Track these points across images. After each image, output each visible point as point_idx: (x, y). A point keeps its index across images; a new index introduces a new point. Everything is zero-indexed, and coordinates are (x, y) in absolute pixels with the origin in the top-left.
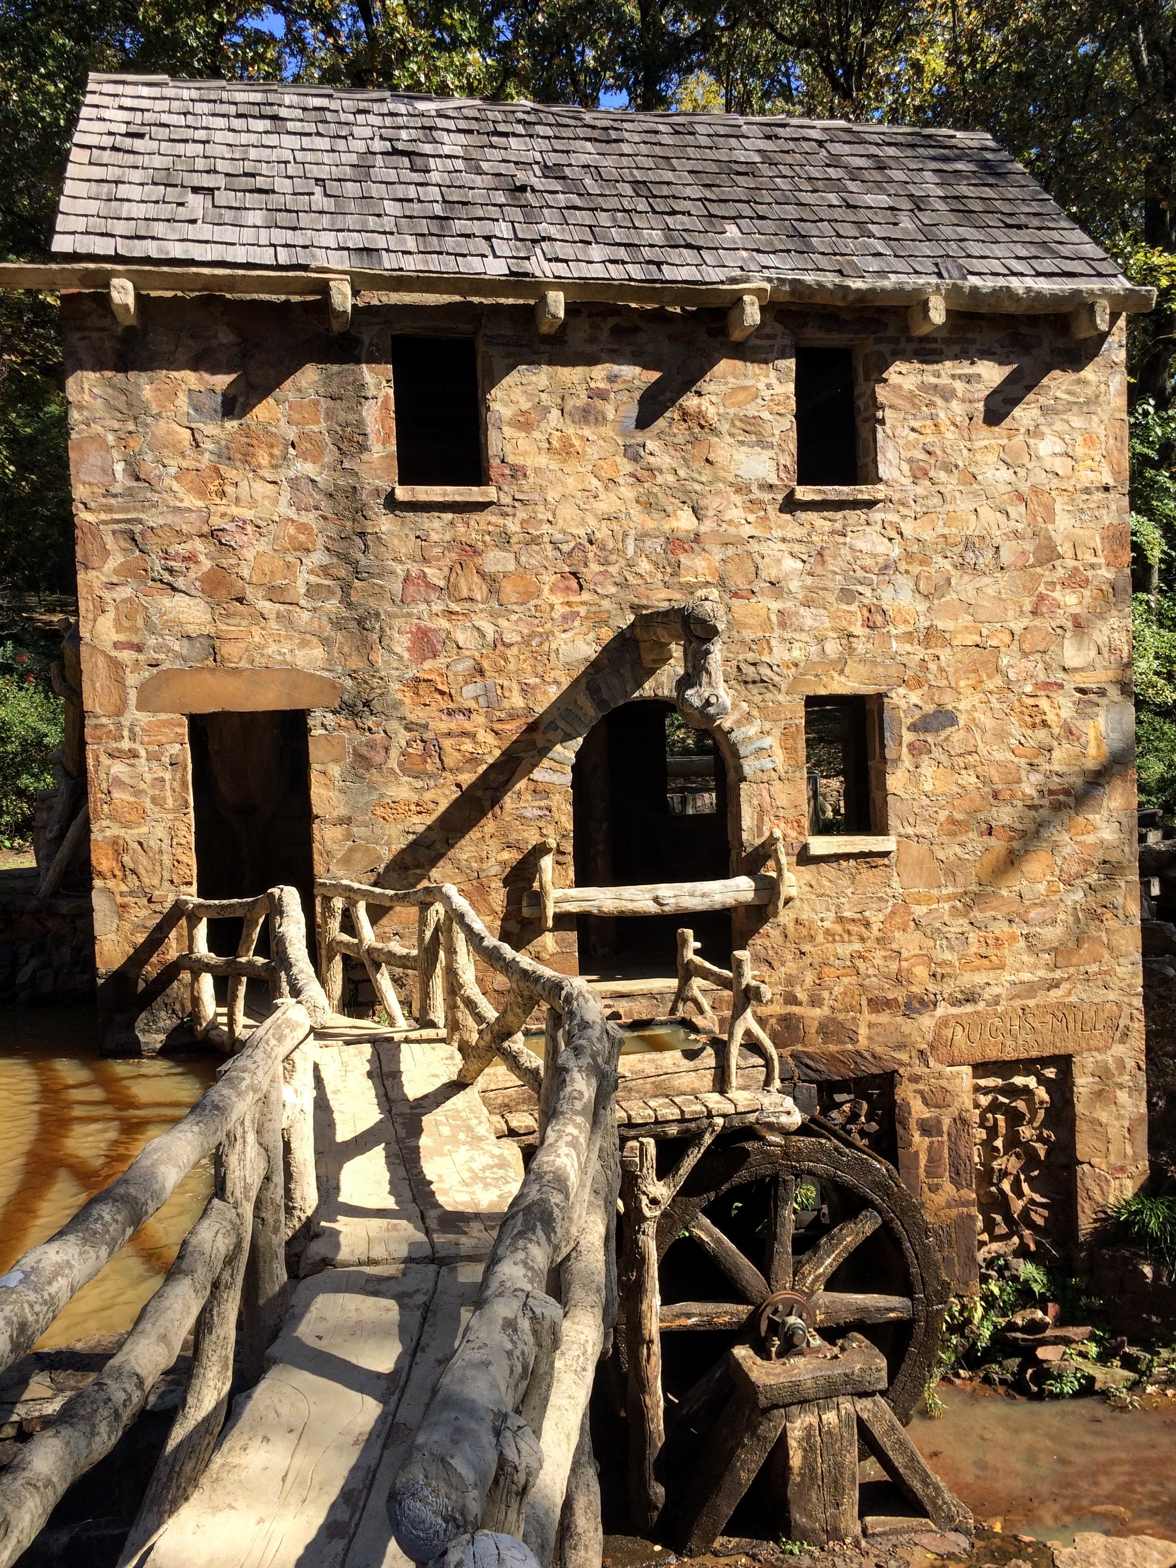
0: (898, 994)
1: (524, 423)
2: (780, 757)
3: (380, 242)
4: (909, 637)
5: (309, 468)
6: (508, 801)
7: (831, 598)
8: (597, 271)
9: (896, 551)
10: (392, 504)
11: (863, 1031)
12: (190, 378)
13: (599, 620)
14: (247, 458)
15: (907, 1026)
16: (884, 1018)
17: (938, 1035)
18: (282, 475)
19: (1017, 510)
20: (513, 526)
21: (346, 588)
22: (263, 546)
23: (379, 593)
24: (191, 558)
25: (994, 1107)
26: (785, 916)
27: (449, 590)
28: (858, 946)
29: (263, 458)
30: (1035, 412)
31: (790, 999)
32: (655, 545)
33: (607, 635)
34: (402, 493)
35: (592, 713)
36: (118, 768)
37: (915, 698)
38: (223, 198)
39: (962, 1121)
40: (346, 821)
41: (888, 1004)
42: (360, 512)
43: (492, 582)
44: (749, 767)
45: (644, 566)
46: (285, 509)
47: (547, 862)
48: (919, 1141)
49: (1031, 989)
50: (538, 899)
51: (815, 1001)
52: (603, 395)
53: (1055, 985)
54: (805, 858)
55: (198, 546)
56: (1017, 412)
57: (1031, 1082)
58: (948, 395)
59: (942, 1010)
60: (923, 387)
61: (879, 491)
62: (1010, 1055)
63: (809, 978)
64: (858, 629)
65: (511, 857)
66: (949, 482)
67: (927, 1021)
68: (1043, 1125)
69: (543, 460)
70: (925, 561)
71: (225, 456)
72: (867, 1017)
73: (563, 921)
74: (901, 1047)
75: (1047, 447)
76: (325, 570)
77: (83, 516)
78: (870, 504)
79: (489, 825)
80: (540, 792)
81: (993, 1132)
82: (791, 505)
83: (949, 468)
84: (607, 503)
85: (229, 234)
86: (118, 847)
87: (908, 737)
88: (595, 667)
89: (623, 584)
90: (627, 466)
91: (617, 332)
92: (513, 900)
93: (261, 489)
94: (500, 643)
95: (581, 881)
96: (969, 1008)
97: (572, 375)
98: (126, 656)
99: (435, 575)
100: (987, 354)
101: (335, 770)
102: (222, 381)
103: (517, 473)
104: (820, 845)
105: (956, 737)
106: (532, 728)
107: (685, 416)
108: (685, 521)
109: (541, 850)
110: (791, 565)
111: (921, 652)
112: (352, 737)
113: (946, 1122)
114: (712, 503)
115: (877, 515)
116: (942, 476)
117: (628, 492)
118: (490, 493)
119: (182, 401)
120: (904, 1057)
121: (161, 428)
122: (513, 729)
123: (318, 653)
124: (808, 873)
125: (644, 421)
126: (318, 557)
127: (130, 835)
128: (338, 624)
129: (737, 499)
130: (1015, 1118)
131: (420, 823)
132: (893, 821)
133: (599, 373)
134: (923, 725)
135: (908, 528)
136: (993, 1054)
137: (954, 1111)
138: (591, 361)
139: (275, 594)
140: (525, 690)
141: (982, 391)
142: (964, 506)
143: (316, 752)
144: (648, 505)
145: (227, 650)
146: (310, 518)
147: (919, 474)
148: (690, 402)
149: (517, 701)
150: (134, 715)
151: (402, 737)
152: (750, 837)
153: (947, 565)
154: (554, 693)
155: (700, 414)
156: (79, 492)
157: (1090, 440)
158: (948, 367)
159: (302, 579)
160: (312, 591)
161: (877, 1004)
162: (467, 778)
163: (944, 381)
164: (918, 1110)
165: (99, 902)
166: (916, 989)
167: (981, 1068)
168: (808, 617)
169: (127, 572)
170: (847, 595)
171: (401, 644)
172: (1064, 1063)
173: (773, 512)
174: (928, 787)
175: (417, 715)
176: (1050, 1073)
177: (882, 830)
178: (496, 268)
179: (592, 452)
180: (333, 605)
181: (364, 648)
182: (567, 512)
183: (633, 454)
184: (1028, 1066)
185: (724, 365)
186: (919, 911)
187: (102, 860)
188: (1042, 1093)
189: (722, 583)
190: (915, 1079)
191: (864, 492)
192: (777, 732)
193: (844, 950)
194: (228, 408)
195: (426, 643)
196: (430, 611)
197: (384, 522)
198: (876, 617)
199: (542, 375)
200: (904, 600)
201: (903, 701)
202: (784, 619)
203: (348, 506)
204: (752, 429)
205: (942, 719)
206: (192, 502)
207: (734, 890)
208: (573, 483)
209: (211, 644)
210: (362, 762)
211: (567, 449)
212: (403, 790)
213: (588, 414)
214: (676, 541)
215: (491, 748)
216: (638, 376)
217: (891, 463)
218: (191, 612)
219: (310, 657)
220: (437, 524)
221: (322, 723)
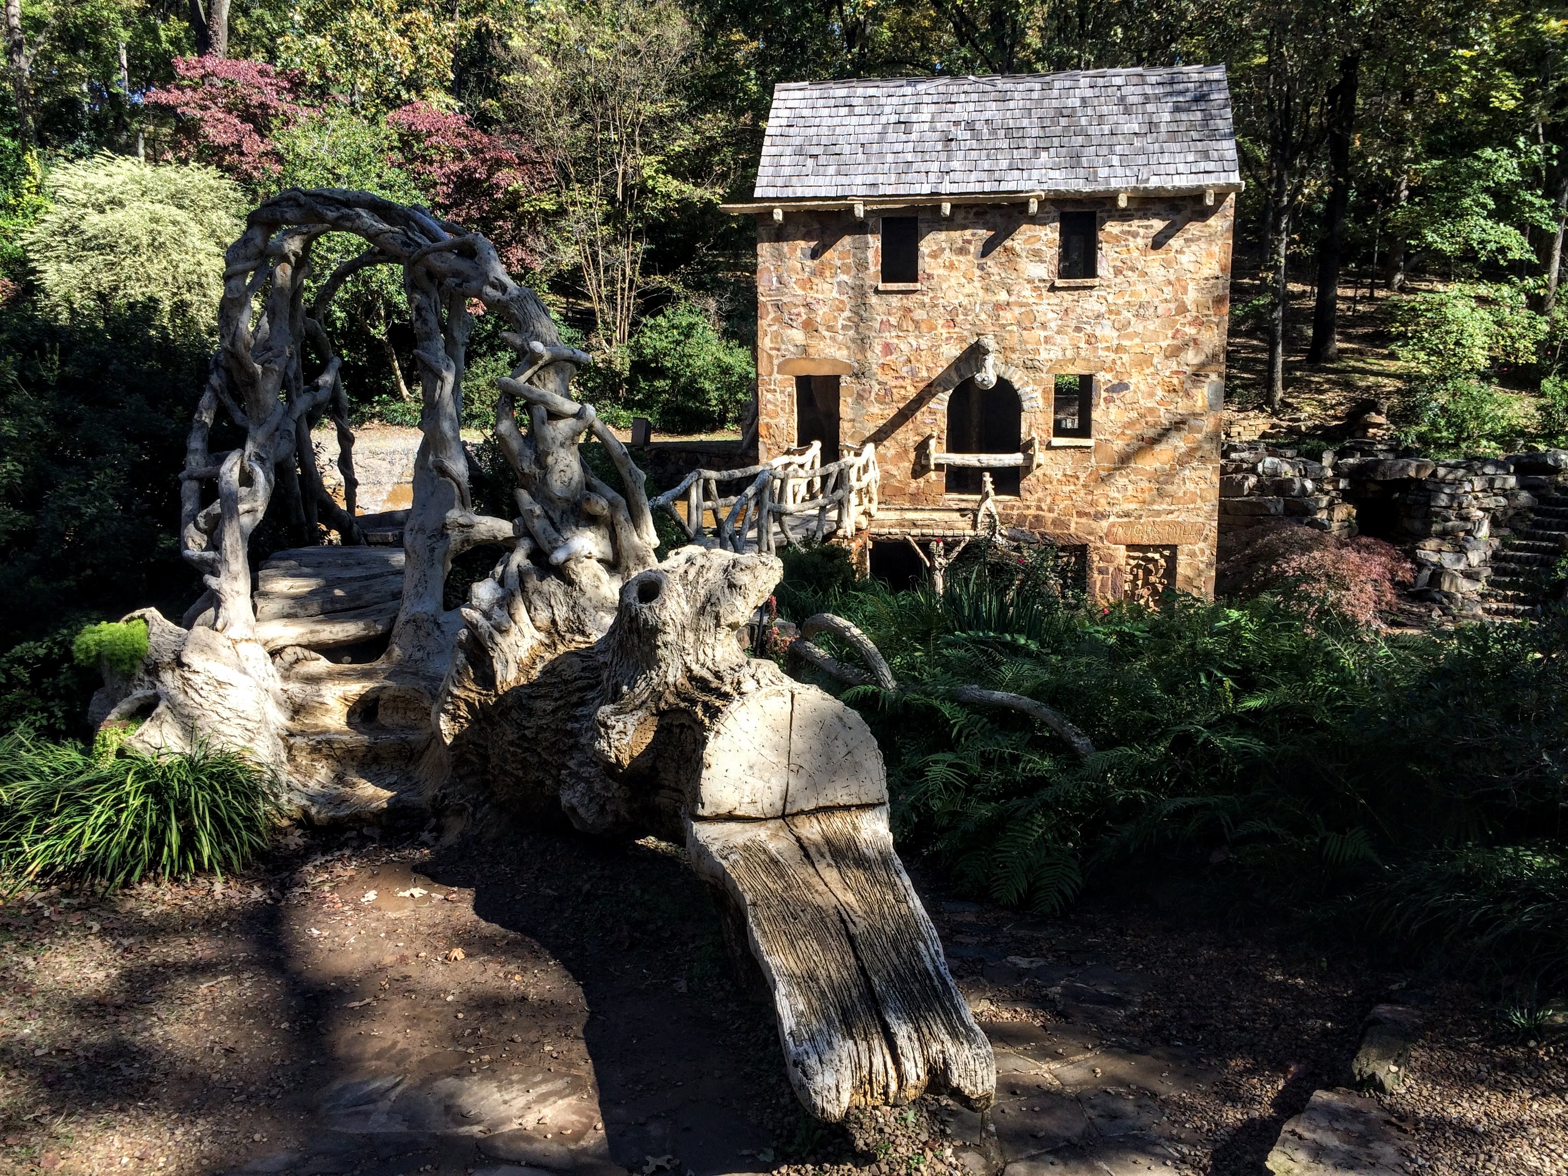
0: (1092, 511)
1: (934, 255)
2: (1040, 402)
3: (881, 179)
4: (1108, 349)
5: (845, 278)
6: (918, 414)
7: (1070, 330)
8: (971, 188)
9: (1103, 309)
10: (877, 291)
11: (1073, 525)
12: (802, 244)
13: (962, 339)
14: (822, 274)
15: (1094, 525)
16: (1084, 520)
17: (1109, 530)
18: (835, 280)
19: (1168, 290)
20: (927, 299)
21: (857, 326)
22: (826, 309)
23: (870, 328)
24: (799, 315)
25: (1138, 566)
26: (1038, 472)
27: (899, 327)
28: (1073, 488)
29: (828, 273)
30: (1181, 241)
31: (1039, 508)
32: (990, 307)
33: (965, 346)
34: (881, 286)
35: (957, 381)
36: (769, 396)
37: (1109, 376)
39: (1118, 569)
40: (853, 420)
41: (1087, 514)
42: (864, 295)
43: (917, 324)
44: (1026, 405)
45: (983, 316)
46: (835, 294)
47: (933, 442)
48: (1097, 577)
50: (927, 457)
51: (1051, 510)
52: (969, 242)
53: (1171, 512)
54: (1049, 447)
55: (802, 310)
56: (1171, 241)
57: (1157, 556)
58: (1135, 235)
59: (1112, 519)
60: (1122, 232)
61: (1096, 282)
62: (1145, 542)
63: (1049, 500)
64: (1082, 345)
65: (919, 439)
66: (1133, 276)
67: (1105, 524)
68: (1163, 576)
69: (941, 271)
70: (1118, 313)
71: (813, 273)
72: (1075, 519)
73: (939, 467)
74: (1090, 534)
75: (1184, 259)
76: (849, 319)
77: (761, 299)
78: (1091, 288)
79: (910, 425)
80: (932, 412)
81: (1136, 577)
82: (1053, 288)
83: (1133, 269)
84: (968, 289)
85: (820, 184)
86: (768, 426)
87: (1104, 394)
88: (959, 359)
89: (973, 324)
90: (978, 272)
91: (976, 214)
92: (918, 457)
93: (826, 286)
94: (918, 349)
95: (948, 451)
96: (1126, 519)
97: (956, 235)
98: (774, 353)
99: (893, 321)
100: (1156, 215)
101: (849, 400)
102: (813, 244)
103: (930, 277)
104: (1057, 441)
105: (1128, 395)
106: (930, 385)
107: (1006, 250)
108: (1003, 296)
109: (930, 437)
110: (1051, 315)
111: (1113, 356)
112: (856, 387)
113: (1111, 570)
114: (1016, 288)
115: (1095, 293)
116: (1130, 273)
117: (977, 284)
118: (918, 286)
119: (799, 252)
120: (1092, 538)
121: (790, 263)
122: (922, 385)
123: (845, 352)
124: (1051, 453)
125: (984, 254)
126: (847, 314)
127: (772, 422)
128: (853, 341)
129: (1029, 286)
130: (1148, 572)
131: (881, 423)
132: (1093, 432)
133: (968, 234)
134: (1113, 389)
135: (1110, 298)
136: (1136, 541)
137: (1115, 564)
138: (964, 228)
139: (830, 328)
140: (928, 369)
141: (1153, 232)
142: (1140, 287)
143: (842, 392)
144: (987, 290)
145: (811, 351)
146: (844, 298)
147: (1118, 272)
148: (1008, 243)
149: (924, 374)
150: (776, 376)
151: (876, 387)
152: (1024, 436)
153: (1129, 315)
154: (940, 370)
155: (1013, 249)
156: (760, 289)
157: (1210, 255)
158: (1136, 223)
159: (841, 322)
160: (844, 327)
161: (1080, 514)
162: (901, 405)
163: (1134, 228)
164: (1098, 562)
165: (761, 447)
166: (1100, 509)
167: (1131, 547)
168: (1058, 339)
169: (775, 320)
170: (1078, 329)
171: (878, 349)
172: (1173, 548)
173: (1044, 292)
174: (1112, 418)
175: (883, 378)
176: (1167, 553)
177: (1089, 436)
178: (926, 189)
179: (963, 267)
180: (851, 333)
181: (863, 350)
182: (950, 293)
183: (981, 267)
184: (1157, 548)
185: (1024, 227)
186: (1104, 474)
187: (762, 431)
188: (1162, 562)
189: (1019, 323)
190: (1098, 548)
191: (1089, 282)
192: (1040, 390)
193: (1066, 489)
194: (815, 254)
195: (888, 349)
196: (890, 336)
197: (874, 299)
198: (1091, 340)
199: (942, 236)
200: (1106, 332)
201: (1102, 377)
202: (1047, 340)
203: (860, 293)
204: (1037, 255)
205: (1122, 387)
206: (800, 292)
207: (1015, 459)
208: (953, 282)
209: (805, 349)
210: (860, 397)
211: (951, 266)
212: (875, 409)
213: (962, 251)
214: (998, 306)
215: (912, 393)
216: (984, 234)
217: (1104, 268)
218: (798, 336)
219: (842, 355)
220: (895, 300)
221: (845, 381)
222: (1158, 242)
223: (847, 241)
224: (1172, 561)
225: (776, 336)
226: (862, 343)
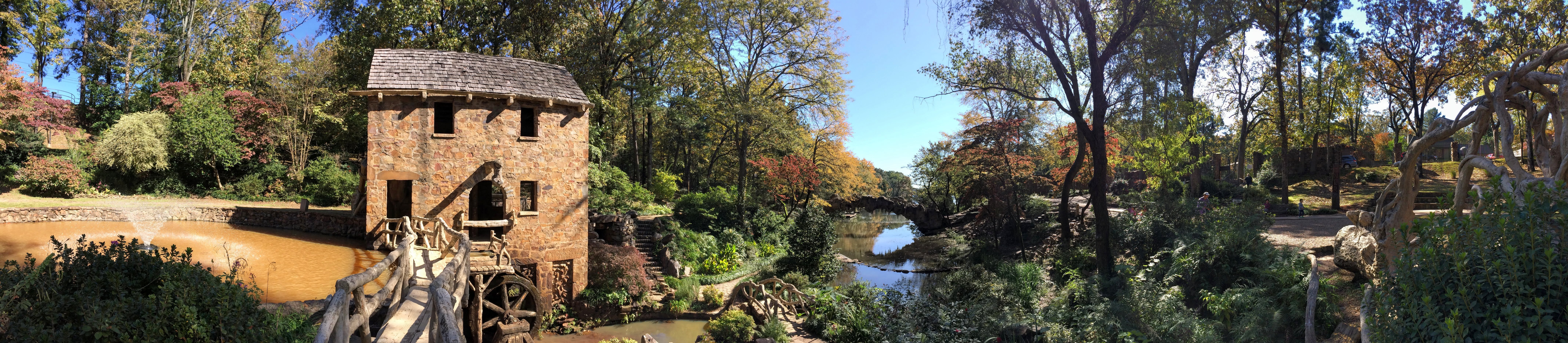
0: (538, 246)
1: (462, 121)
2: (515, 194)
3: (433, 83)
4: (543, 169)
5: (415, 130)
6: (455, 201)
7: (527, 160)
8: (479, 90)
9: (541, 151)
10: (432, 137)
11: (530, 255)
12: (392, 112)
13: (477, 163)
14: (403, 128)
15: (540, 253)
16: (535, 251)
17: (546, 255)
18: (410, 132)
19: (566, 145)
20: (459, 142)
21: (422, 155)
22: (405, 146)
23: (429, 156)
24: (390, 148)
25: (557, 271)
26: (515, 229)
27: (444, 156)
28: (530, 236)
29: (406, 128)
30: (570, 126)
31: (514, 247)
32: (489, 147)
33: (478, 166)
34: (435, 135)
35: (474, 183)
36: (373, 191)
37: (544, 182)
38: (401, 74)
39: (550, 274)
40: (419, 204)
41: (536, 249)
42: (426, 139)
43: (454, 154)
44: (508, 196)
45: (487, 152)
46: (410, 138)
47: (463, 215)
48: (541, 279)
49: (565, 246)
50: (460, 223)
52: (479, 116)
53: (569, 245)
54: (519, 216)
55: (391, 145)
56: (567, 125)
57: (565, 266)
58: (553, 120)
59: (547, 249)
60: (548, 119)
61: (538, 139)
62: (560, 260)
63: (519, 242)
64: (532, 168)
65: (455, 213)
66: (553, 138)
67: (544, 252)
68: (567, 275)
69: (466, 129)
70: (547, 154)
71: (398, 127)
72: (531, 252)
73: (466, 228)
74: (538, 258)
75: (572, 133)
76: (417, 151)
77: (370, 140)
78: (536, 141)
79: (450, 206)
80: (462, 199)
81: (556, 276)
82: (519, 140)
83: (553, 135)
84: (479, 138)
85: (402, 82)
86: (371, 207)
87: (543, 191)
88: (475, 173)
89: (482, 155)
90: (484, 131)
91: (483, 103)
92: (455, 223)
93: (405, 134)
94: (454, 167)
95: (470, 219)
96: (553, 250)
97: (473, 111)
98: (376, 168)
99: (441, 152)
100: (561, 113)
101: (417, 193)
102: (398, 113)
103: (460, 131)
104: (523, 213)
105: (552, 191)
106: (461, 186)
107: (497, 121)
108: (496, 142)
109: (462, 212)
110: (519, 153)
111: (546, 173)
112: (421, 187)
113: (547, 274)
114: (502, 139)
115: (537, 143)
116: (551, 137)
117: (484, 136)
118: (454, 135)
119: (390, 117)
120: (538, 260)
121: (386, 122)
122: (457, 186)
123: (415, 168)
124: (520, 219)
125: (488, 121)
126: (416, 148)
127: (374, 205)
128: (420, 162)
129: (508, 139)
130: (561, 273)
131: (435, 205)
132: (539, 209)
133: (479, 111)
134: (546, 188)
135: (544, 147)
136: (557, 259)
137: (548, 271)
138: (477, 109)
139: (407, 156)
140: (460, 177)
141: (560, 120)
142: (556, 143)
143: (413, 189)
144: (488, 139)
145: (396, 167)
146: (415, 140)
147: (546, 136)
148: (498, 117)
149: (458, 180)
150: (376, 180)
151: (432, 186)
152: (508, 211)
153: (552, 155)
154: (466, 178)
155: (500, 121)
156: (369, 135)
157: (581, 133)
158: (553, 115)
159: (413, 152)
160: (415, 155)
161: (533, 248)
162: (446, 196)
163: (552, 118)
164: (541, 272)
165: (367, 219)
166: (542, 246)
167: (555, 262)
168: (522, 164)
169: (377, 151)
170: (530, 160)
171: (433, 167)
172: (571, 261)
173: (515, 142)
174: (546, 202)
175: (435, 182)
176: (569, 264)
177: (536, 210)
178: (458, 89)
179: (477, 127)
180: (419, 158)
181: (425, 167)
182: (471, 140)
183: (485, 128)
184: (564, 262)
185: (506, 111)
186: (543, 228)
187: (368, 210)
188: (567, 268)
189: (504, 156)
190: (541, 265)
191: (535, 138)
192: (514, 189)
193: (527, 236)
194: (400, 117)
195: (439, 167)
196: (440, 160)
197: (431, 141)
198: (536, 165)
199: (467, 111)
200: (542, 161)
201: (542, 183)
202: (517, 164)
203: (423, 137)
204: (511, 124)
205: (549, 187)
206: (391, 137)
207: (504, 222)
208: (472, 134)
209: (393, 166)
210: (423, 191)
211: (471, 127)
212: (432, 198)
213: (476, 120)
214: (494, 147)
215: (452, 190)
216: (487, 112)
217: (541, 132)
218: (389, 159)
219: (413, 169)
220: (442, 142)
221: (415, 183)
222: (563, 123)
223: (417, 111)
224: (571, 267)
225: (378, 160)
226: (425, 163)
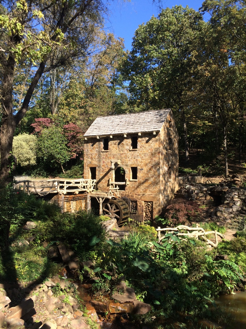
1: (111, 145)
2: (129, 172)
5: (97, 149)
6: (108, 174)
7: (133, 158)
9: (139, 154)
11: (134, 197)
12: (91, 144)
17: (141, 198)
18: (95, 150)
19: (149, 151)
20: (110, 153)
22: (94, 155)
23: (101, 158)
26: (128, 186)
27: (105, 158)
28: (134, 189)
30: (151, 141)
31: (128, 193)
34: (103, 151)
35: (115, 168)
36: (85, 171)
39: (143, 206)
40: (98, 175)
41: (137, 194)
43: (108, 157)
44: (126, 173)
45: (119, 156)
46: (95, 152)
48: (139, 207)
49: (149, 195)
51: (130, 193)
52: (116, 142)
53: (152, 195)
55: (91, 155)
57: (150, 204)
60: (141, 140)
61: (137, 149)
62: (147, 201)
63: (130, 191)
64: (135, 161)
65: (108, 179)
67: (140, 196)
68: (151, 208)
69: (112, 148)
70: (141, 155)
71: (92, 149)
72: (135, 195)
74: (137, 198)
75: (152, 145)
76: (98, 157)
77: (84, 154)
78: (136, 150)
79: (107, 176)
81: (146, 208)
83: (143, 147)
84: (116, 151)
87: (139, 171)
89: (117, 157)
90: (118, 148)
91: (117, 137)
92: (108, 182)
94: (109, 162)
96: (144, 196)
98: (86, 163)
100: (147, 137)
103: (110, 149)
104: (131, 180)
105: (143, 171)
107: (122, 144)
108: (122, 152)
109: (112, 179)
110: (130, 156)
111: (140, 163)
112: (99, 169)
113: (141, 206)
114: (124, 151)
116: (143, 148)
117: (118, 150)
118: (108, 151)
120: (138, 199)
121: (89, 147)
122: (109, 169)
124: (130, 182)
125: (119, 144)
126: (97, 156)
127: (86, 176)
129: (126, 150)
130: (148, 207)
131: (102, 176)
134: (141, 170)
135: (140, 152)
138: (115, 140)
139: (95, 159)
141: (147, 140)
142: (145, 150)
143: (96, 170)
146: (97, 153)
147: (141, 147)
148: (122, 142)
150: (87, 167)
152: (125, 179)
153: (143, 156)
155: (123, 144)
157: (157, 144)
159: (96, 157)
160: (97, 158)
162: (106, 172)
163: (143, 139)
164: (139, 204)
166: (139, 193)
167: (145, 202)
168: (131, 160)
169: (87, 157)
171: (102, 162)
172: (152, 202)
173: (129, 151)
174: (141, 175)
175: (103, 168)
177: (136, 179)
182: (113, 152)
183: (118, 147)
184: (150, 202)
185: (125, 140)
186: (139, 186)
187: (84, 177)
189: (124, 157)
190: (139, 202)
192: (128, 170)
194: (92, 146)
195: (104, 162)
196: (104, 160)
197: (101, 153)
198: (137, 160)
199: (112, 142)
200: (139, 159)
201: (139, 167)
202: (129, 160)
203: (99, 152)
204: (127, 144)
206: (90, 152)
207: (123, 183)
208: (114, 150)
209: (91, 162)
210: (99, 171)
211: (114, 147)
212: (101, 173)
213: (115, 144)
214: (121, 154)
215: (107, 170)
216: (119, 141)
217: (138, 147)
218: (90, 160)
219: (96, 163)
220: (105, 153)
221: (97, 168)
222: (147, 142)
223: (97, 143)
224: (152, 204)
225: (87, 160)
226: (99, 161)
